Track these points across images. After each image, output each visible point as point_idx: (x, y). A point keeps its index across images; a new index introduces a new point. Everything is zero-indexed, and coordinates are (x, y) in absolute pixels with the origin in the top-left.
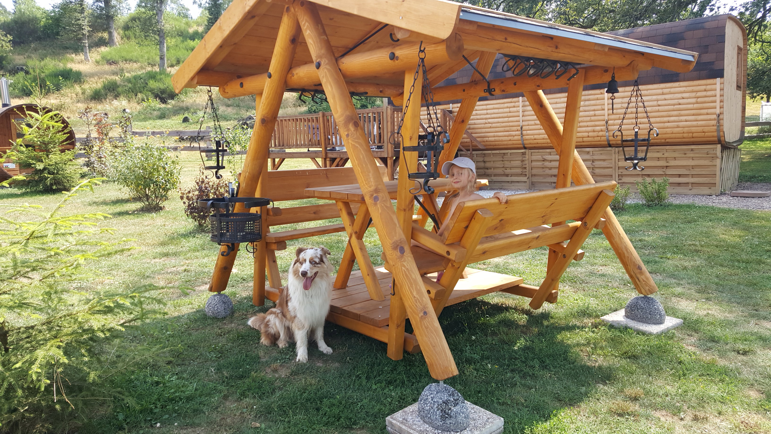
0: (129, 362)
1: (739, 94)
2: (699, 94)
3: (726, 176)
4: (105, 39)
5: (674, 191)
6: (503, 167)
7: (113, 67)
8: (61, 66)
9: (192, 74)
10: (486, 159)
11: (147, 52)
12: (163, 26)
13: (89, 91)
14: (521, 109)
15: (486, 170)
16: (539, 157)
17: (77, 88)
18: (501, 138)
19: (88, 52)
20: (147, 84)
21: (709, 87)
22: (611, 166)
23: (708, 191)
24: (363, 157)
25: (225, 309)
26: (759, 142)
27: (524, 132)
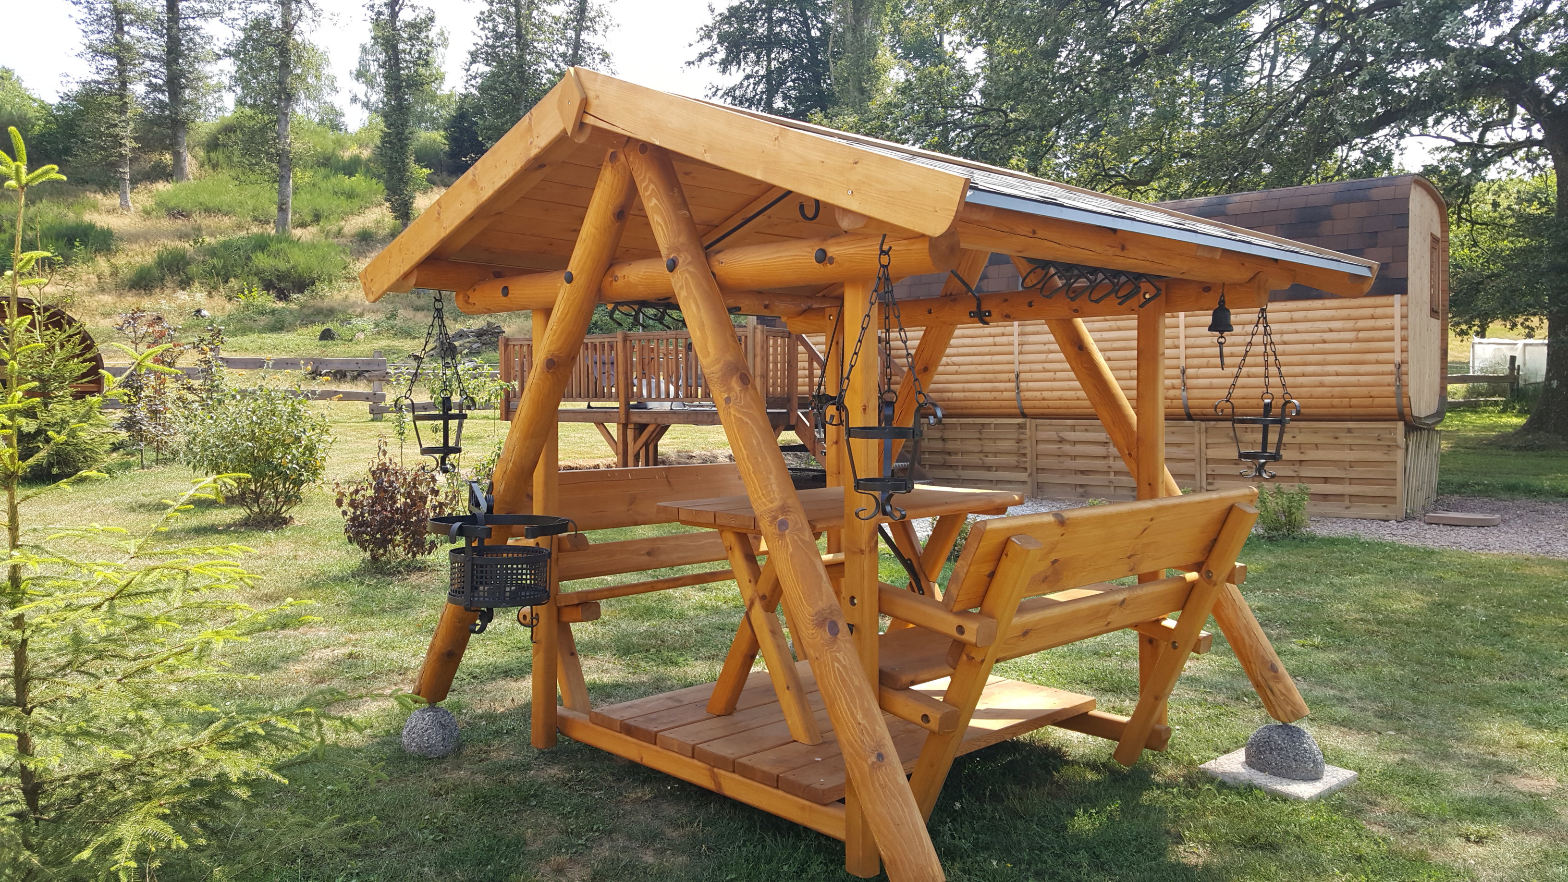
0: (271, 849)
1: (1436, 324)
2: (1361, 324)
3: (1414, 483)
4: (166, 166)
5: (1315, 510)
6: (981, 452)
7: (180, 223)
8: (71, 217)
9: (406, 268)
10: (948, 434)
11: (252, 197)
12: (289, 145)
13: (127, 271)
14: (1016, 339)
15: (948, 457)
16: (1052, 435)
17: (102, 264)
18: (977, 395)
19: (128, 191)
20: (249, 258)
21: (1379, 311)
22: (1192, 456)
23: (1382, 513)
24: (759, 443)
25: (444, 739)
26: (1468, 414)
27: (1023, 385)
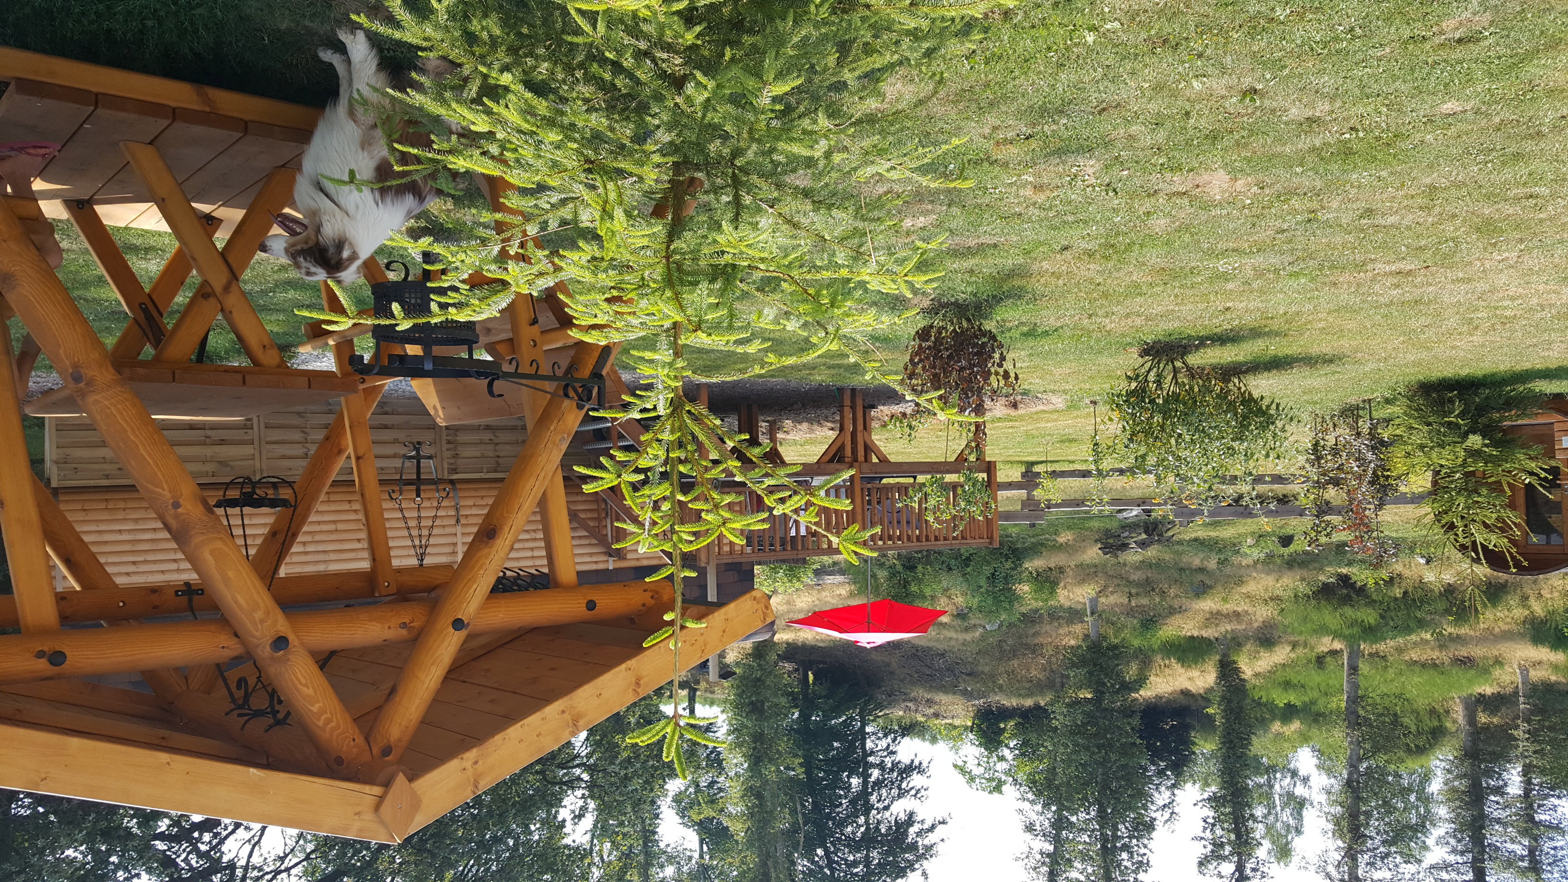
4: (1483, 711)
7: (1463, 652)
11: (1387, 682)
12: (1348, 734)
13: (1512, 602)
17: (1538, 609)
19: (1520, 685)
20: (1382, 617)
22: (269, 447)
